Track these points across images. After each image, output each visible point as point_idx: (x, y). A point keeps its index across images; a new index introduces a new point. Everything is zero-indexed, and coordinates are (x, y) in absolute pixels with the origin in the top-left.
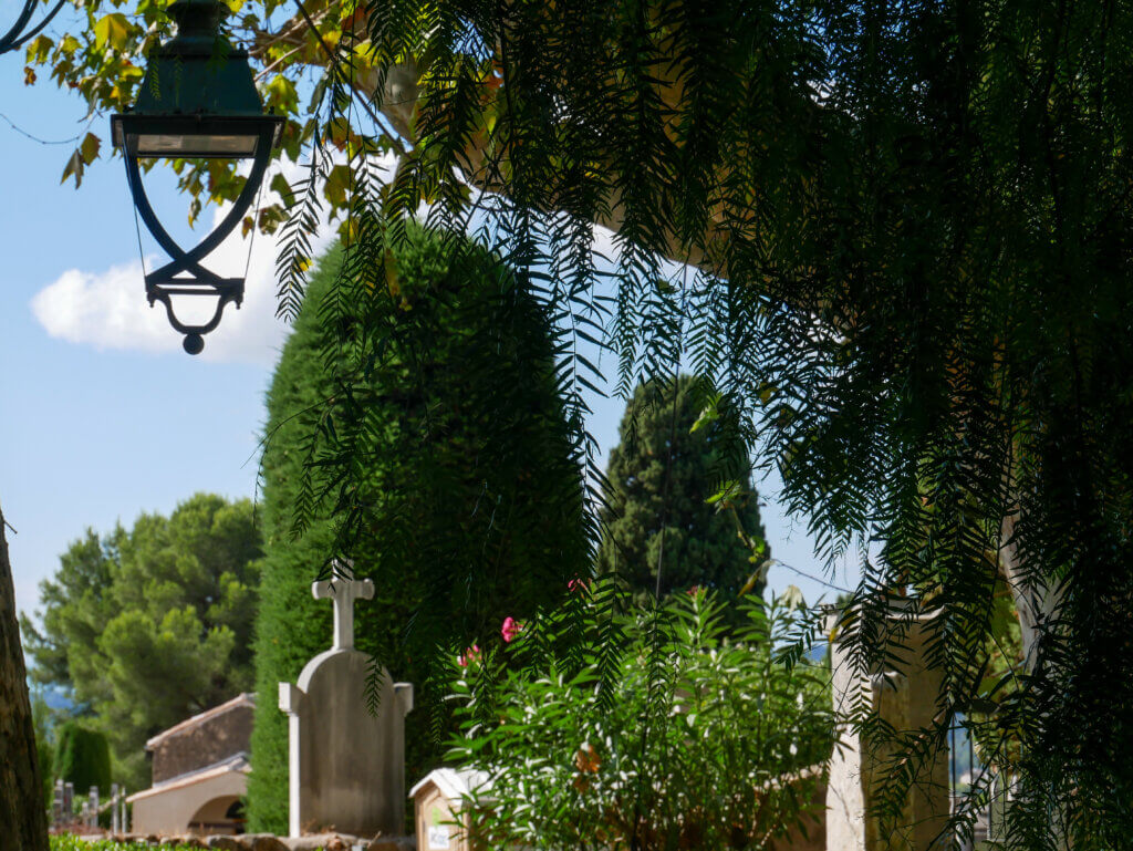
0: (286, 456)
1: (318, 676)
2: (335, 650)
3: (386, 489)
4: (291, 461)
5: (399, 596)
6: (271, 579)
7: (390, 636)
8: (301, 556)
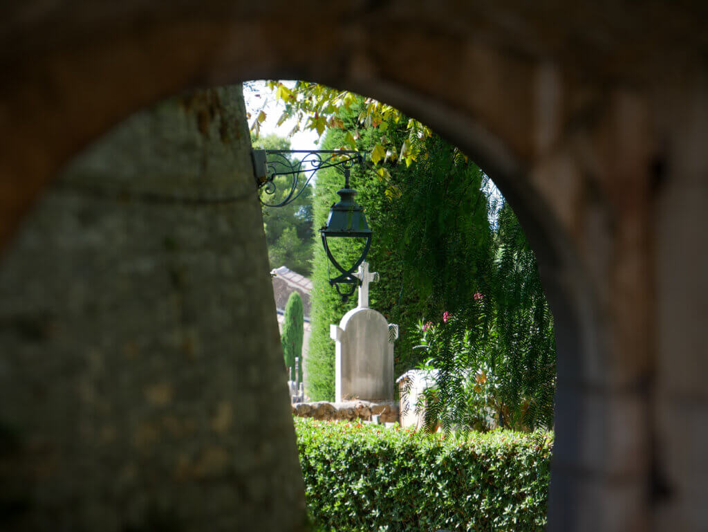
0: (328, 190)
1: (350, 322)
2: (359, 309)
3: (383, 211)
4: (331, 193)
5: (389, 268)
6: (319, 256)
7: (384, 289)
8: (336, 245)
